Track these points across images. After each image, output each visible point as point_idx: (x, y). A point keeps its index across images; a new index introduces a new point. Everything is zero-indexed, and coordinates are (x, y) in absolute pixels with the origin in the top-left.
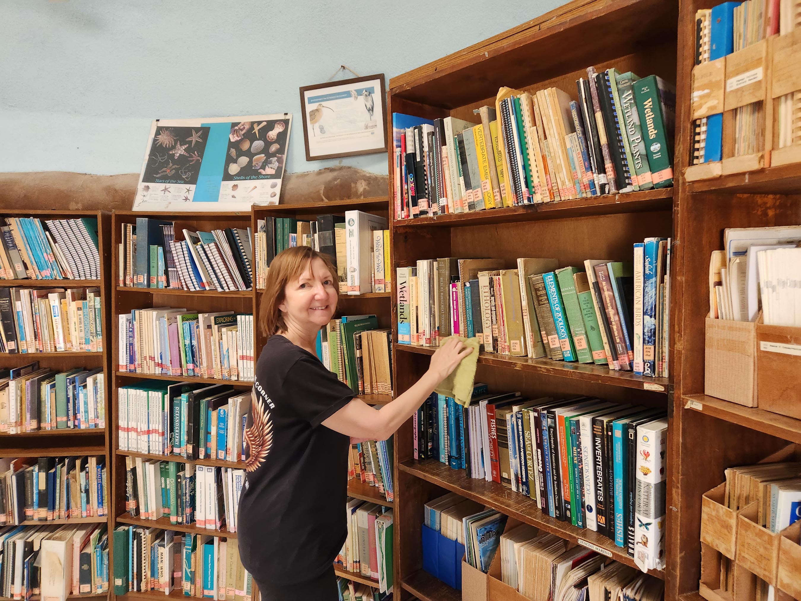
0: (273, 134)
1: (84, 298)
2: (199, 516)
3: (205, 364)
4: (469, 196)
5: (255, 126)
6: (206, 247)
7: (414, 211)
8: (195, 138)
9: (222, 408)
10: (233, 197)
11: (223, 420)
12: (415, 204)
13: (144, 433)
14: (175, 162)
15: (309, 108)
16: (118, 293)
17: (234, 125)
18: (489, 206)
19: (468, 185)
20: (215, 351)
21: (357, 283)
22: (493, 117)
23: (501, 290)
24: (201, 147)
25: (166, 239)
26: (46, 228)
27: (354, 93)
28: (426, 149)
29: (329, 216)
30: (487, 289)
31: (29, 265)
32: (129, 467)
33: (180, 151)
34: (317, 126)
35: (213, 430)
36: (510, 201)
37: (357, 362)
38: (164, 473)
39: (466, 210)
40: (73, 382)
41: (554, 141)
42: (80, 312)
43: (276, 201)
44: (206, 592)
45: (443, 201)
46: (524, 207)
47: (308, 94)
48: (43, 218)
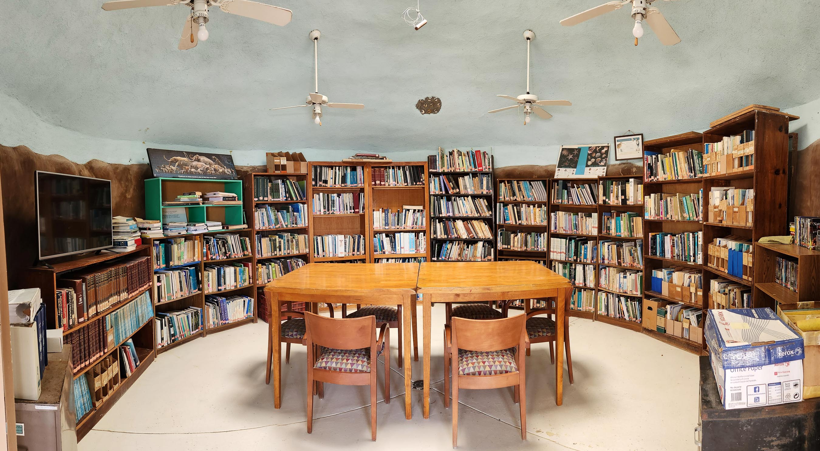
0: (603, 151)
1: (541, 207)
2: (577, 282)
3: (580, 230)
4: (665, 176)
5: (597, 148)
6: (582, 190)
7: (650, 179)
8: (576, 152)
9: (586, 245)
10: (589, 173)
11: (586, 249)
12: (650, 177)
13: (559, 253)
14: (569, 161)
15: (617, 143)
16: (552, 205)
17: (590, 147)
18: (669, 179)
19: (664, 174)
20: (584, 225)
21: (633, 201)
22: (670, 156)
23: (673, 202)
24: (578, 156)
25: (568, 187)
26: (531, 184)
27: (633, 139)
28: (654, 162)
29: (625, 180)
30: (670, 202)
31: (525, 197)
32: (553, 265)
33: (570, 157)
34: (619, 149)
35: (583, 252)
36: (674, 179)
37: (632, 227)
38: (564, 268)
39: (664, 180)
40: (537, 235)
41: (683, 164)
42: (540, 212)
43: (605, 174)
44: (579, 308)
45: (658, 177)
46: (677, 180)
47: (617, 139)
48: (530, 181)
